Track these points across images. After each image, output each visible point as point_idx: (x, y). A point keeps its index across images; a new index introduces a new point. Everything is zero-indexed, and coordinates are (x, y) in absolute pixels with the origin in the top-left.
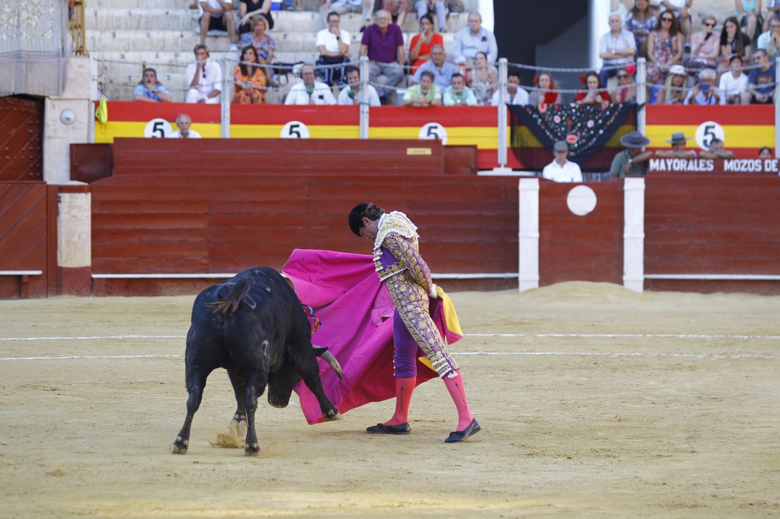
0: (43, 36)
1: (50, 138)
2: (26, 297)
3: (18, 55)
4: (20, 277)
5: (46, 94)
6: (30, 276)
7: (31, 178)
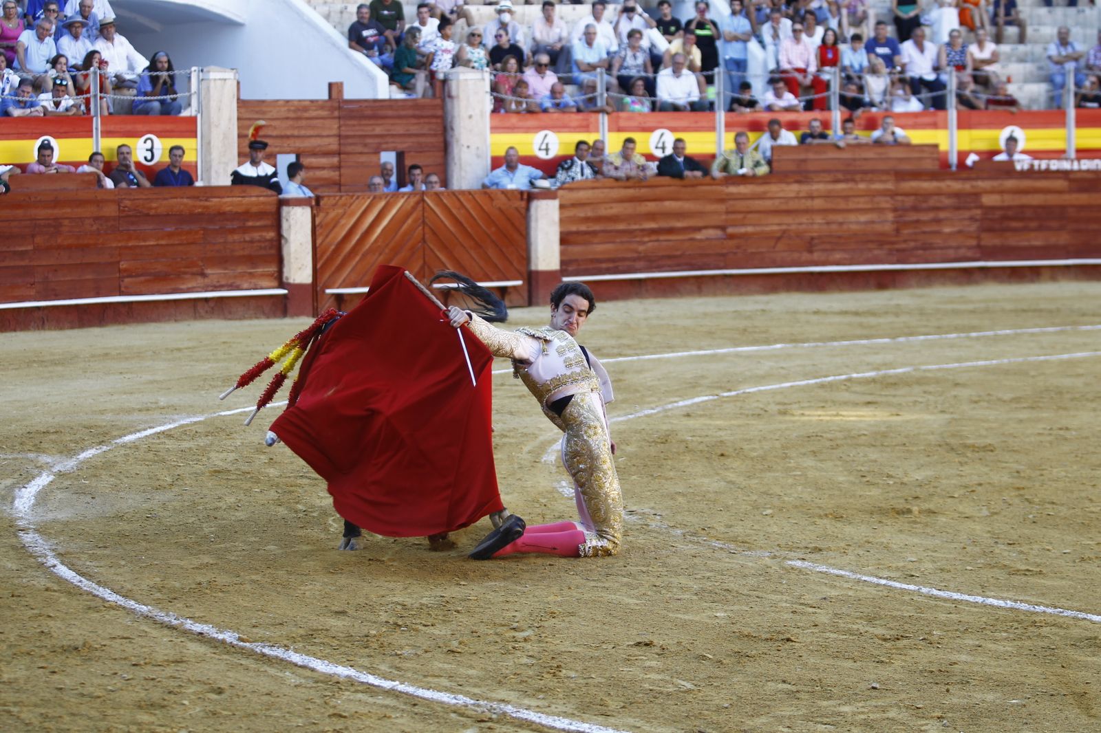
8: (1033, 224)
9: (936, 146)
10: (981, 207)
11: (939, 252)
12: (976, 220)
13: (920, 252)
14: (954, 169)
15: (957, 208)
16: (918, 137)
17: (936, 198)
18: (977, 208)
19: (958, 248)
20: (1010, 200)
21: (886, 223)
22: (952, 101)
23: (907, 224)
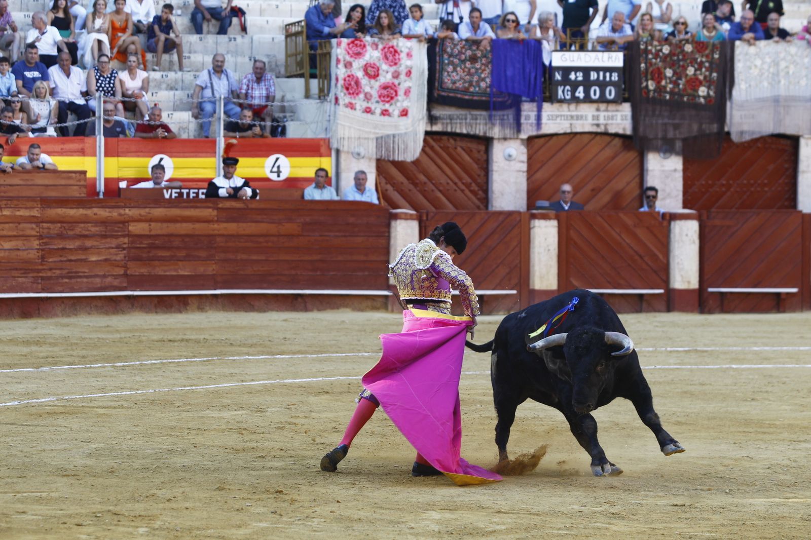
0: (798, 82)
1: (803, 172)
2: (784, 311)
3: (776, 100)
4: (778, 294)
5: (800, 133)
6: (788, 294)
7: (786, 207)
8: (183, 254)
9: (84, 173)
10: (129, 235)
11: (85, 280)
12: (124, 249)
13: (67, 280)
14: (101, 196)
15: (104, 236)
16: (65, 163)
17: (82, 225)
18: (124, 236)
19: (105, 276)
20: (158, 229)
21: (31, 250)
22: (100, 127)
23: (52, 252)
